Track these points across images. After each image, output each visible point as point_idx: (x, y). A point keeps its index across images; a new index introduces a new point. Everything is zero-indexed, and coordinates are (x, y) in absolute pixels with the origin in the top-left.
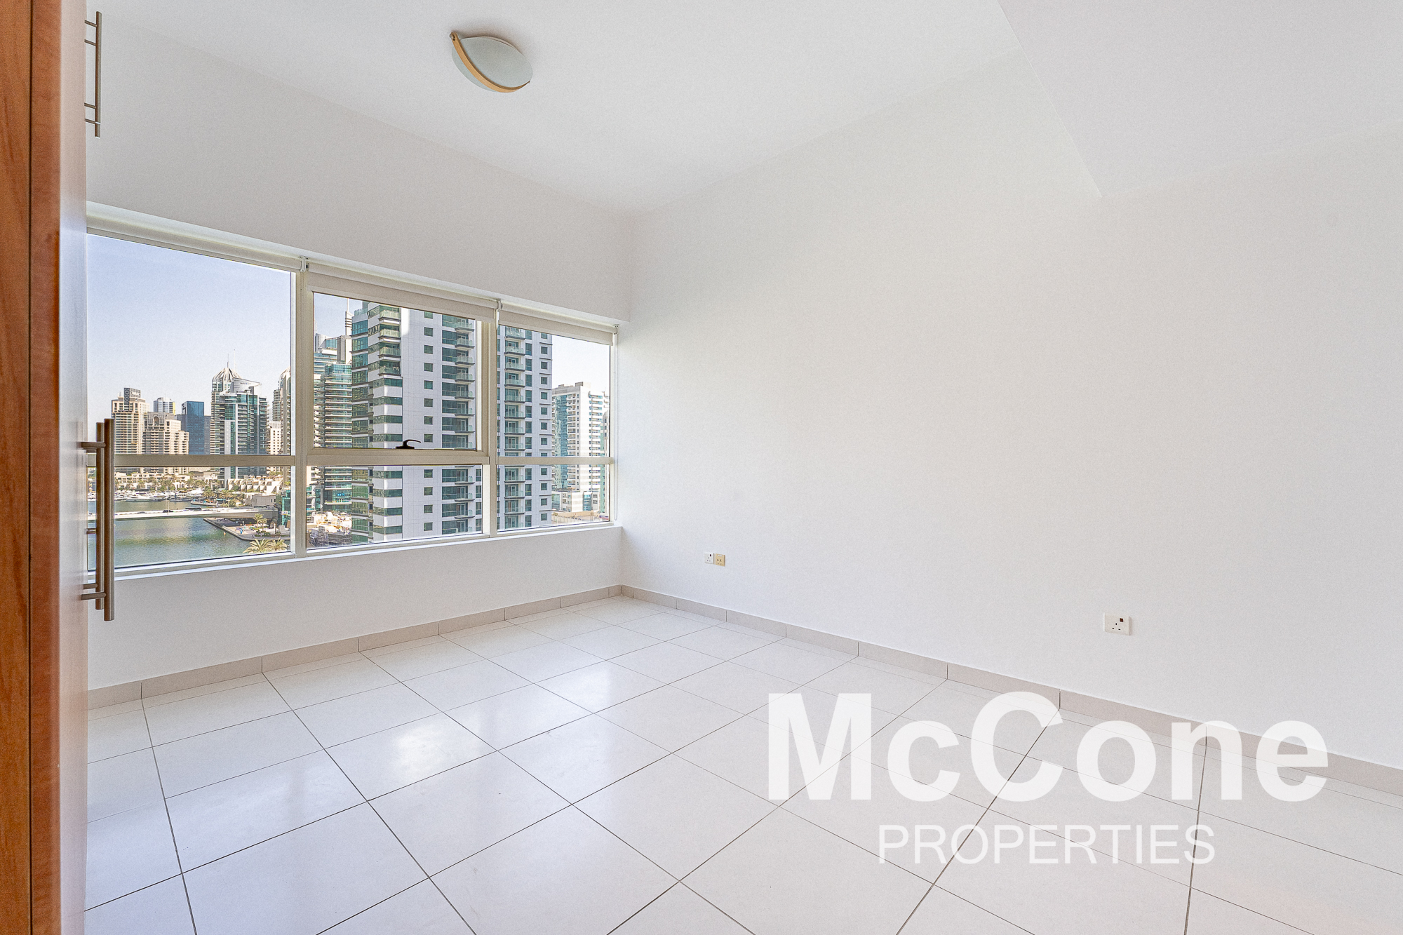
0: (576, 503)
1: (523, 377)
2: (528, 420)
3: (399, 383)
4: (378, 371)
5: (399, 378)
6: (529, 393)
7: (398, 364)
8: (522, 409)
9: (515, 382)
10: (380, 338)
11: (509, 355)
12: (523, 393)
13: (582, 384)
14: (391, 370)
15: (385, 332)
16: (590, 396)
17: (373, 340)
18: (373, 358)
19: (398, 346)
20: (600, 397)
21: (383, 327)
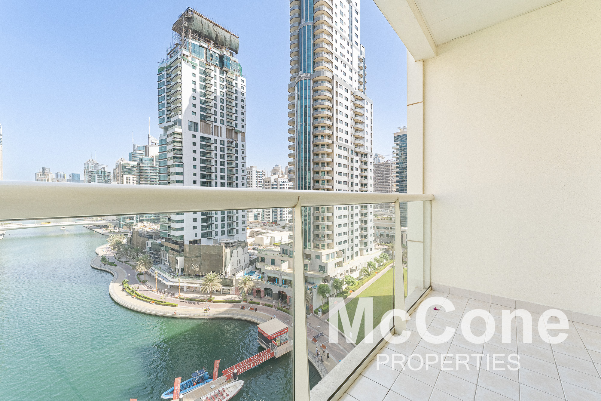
0: (251, 217)
1: (234, 164)
2: (237, 182)
3: (182, 166)
4: (172, 161)
5: (182, 164)
6: (237, 171)
7: (181, 158)
8: (234, 177)
9: (231, 166)
10: (173, 146)
11: (228, 154)
12: (234, 170)
13: (253, 167)
14: (178, 160)
15: (175, 144)
16: (257, 172)
17: (170, 147)
18: (170, 155)
19: (181, 150)
20: (261, 172)
21: (174, 142)
